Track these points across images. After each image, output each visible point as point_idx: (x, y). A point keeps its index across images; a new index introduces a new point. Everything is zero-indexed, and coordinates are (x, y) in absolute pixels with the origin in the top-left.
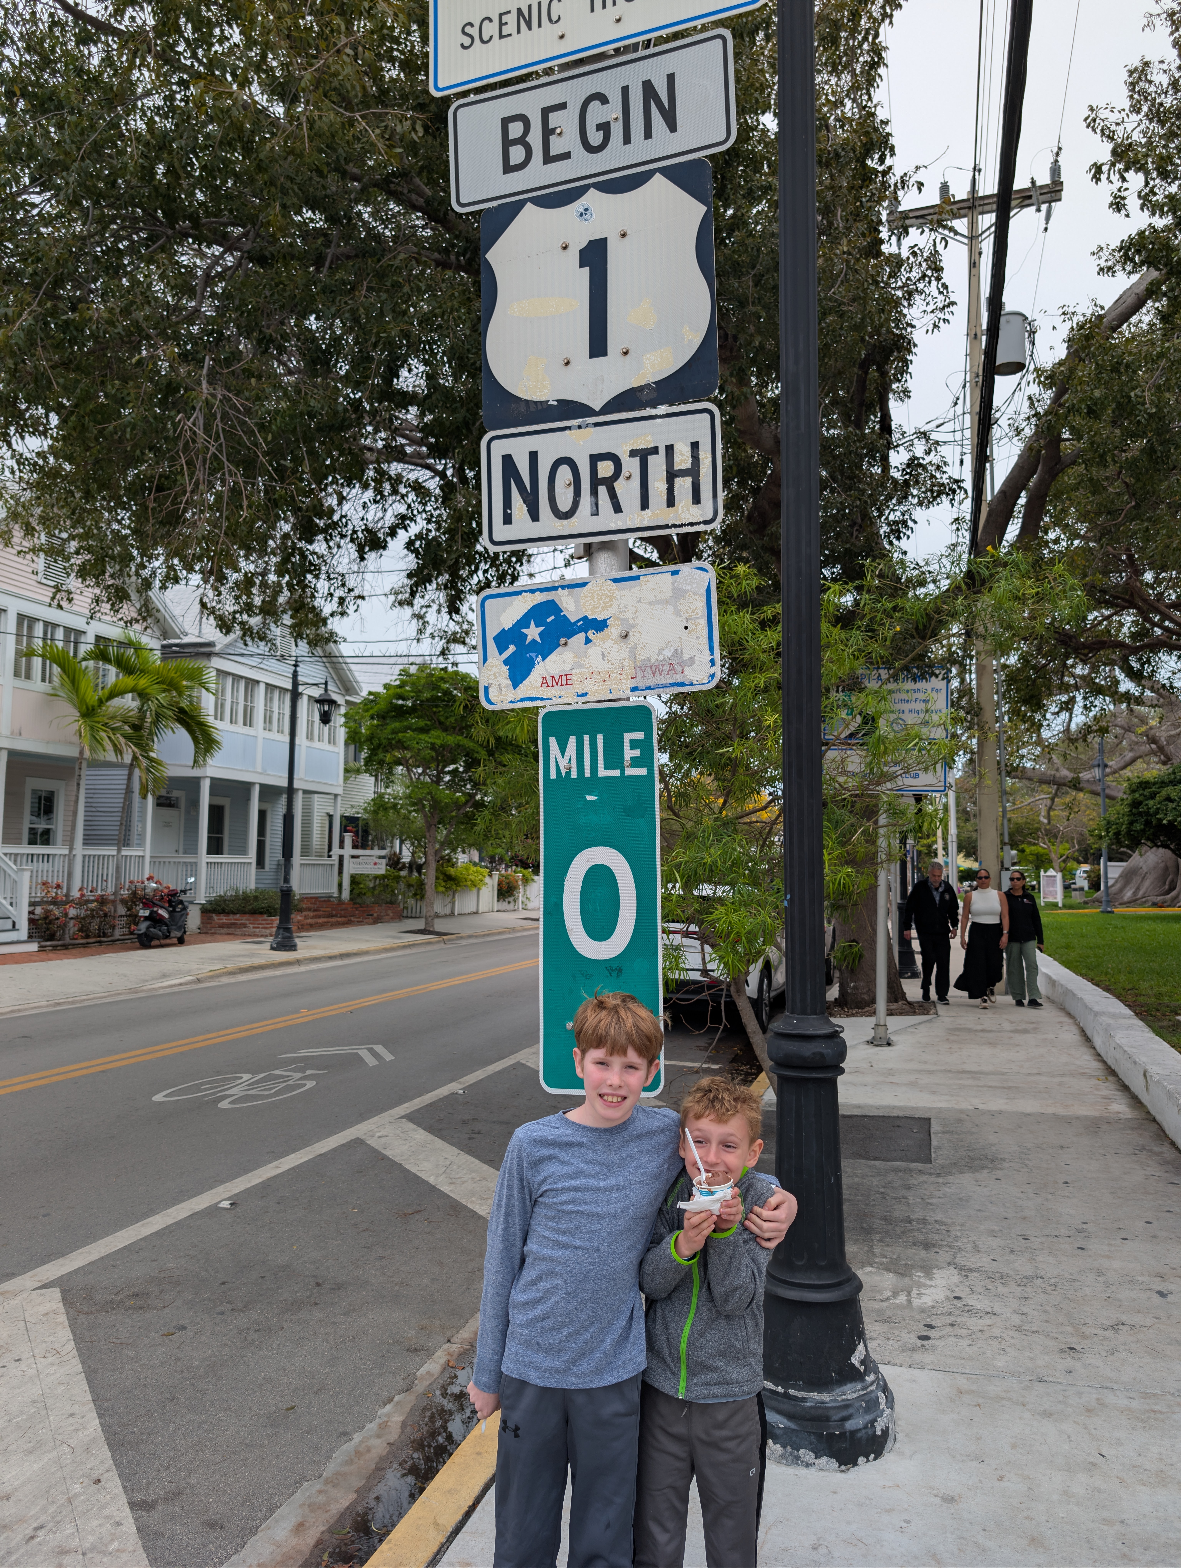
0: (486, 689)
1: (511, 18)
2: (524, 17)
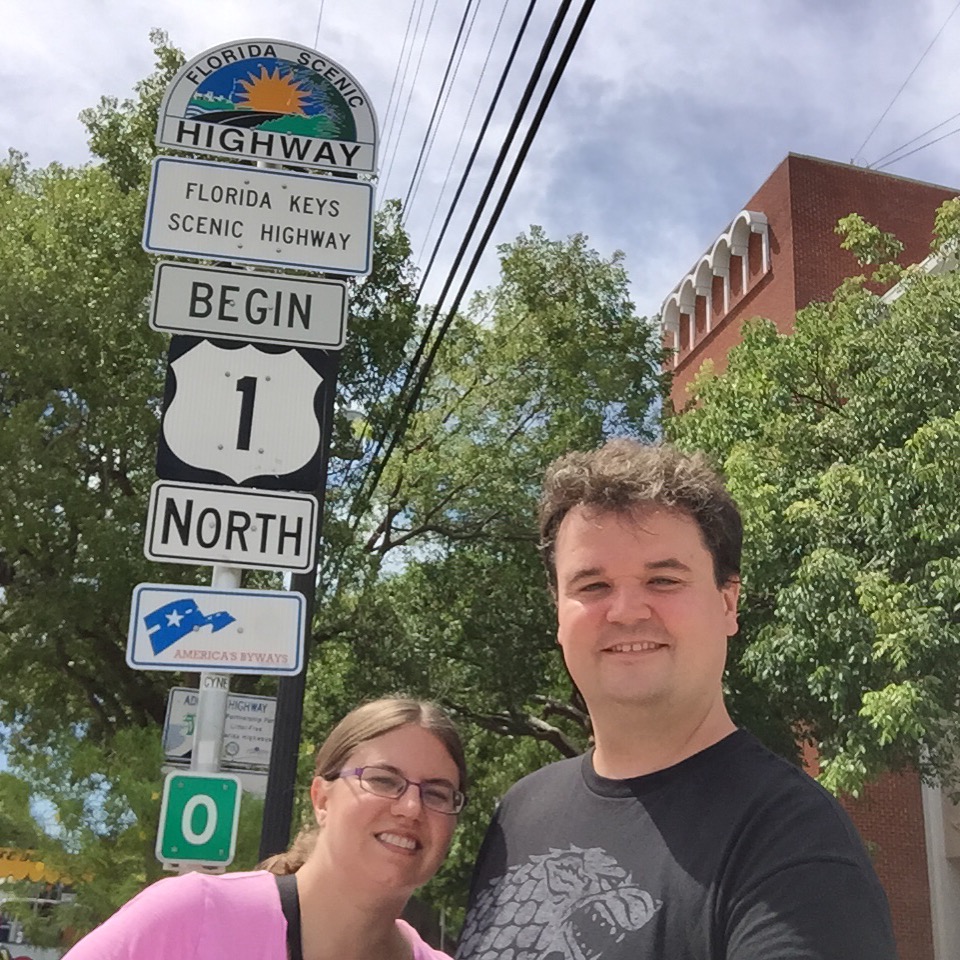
0: (133, 653)
1: (207, 224)
2: (216, 226)
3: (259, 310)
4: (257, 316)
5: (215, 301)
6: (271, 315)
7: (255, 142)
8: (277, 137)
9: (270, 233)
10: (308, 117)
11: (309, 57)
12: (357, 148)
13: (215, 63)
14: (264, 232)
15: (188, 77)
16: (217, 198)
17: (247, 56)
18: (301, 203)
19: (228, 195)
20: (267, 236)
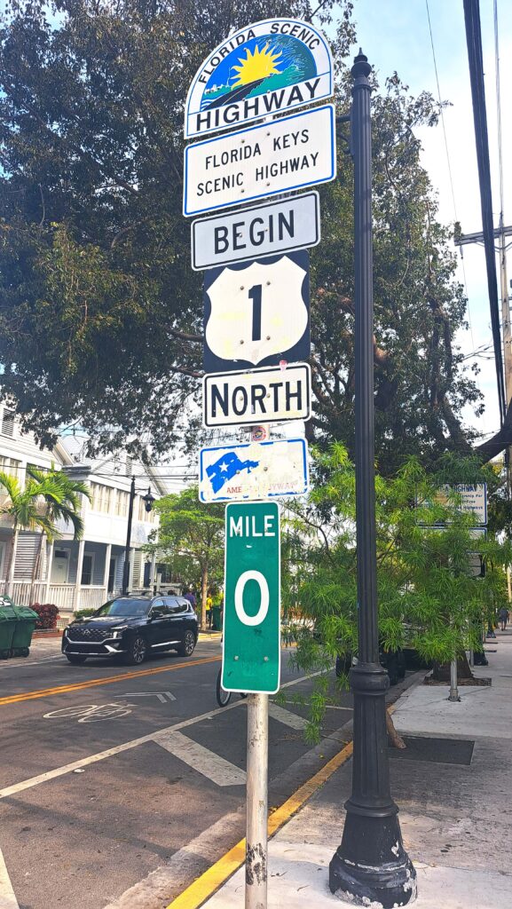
0: (202, 493)
1: (220, 182)
2: (226, 182)
3: (259, 234)
4: (257, 239)
5: (230, 238)
6: (267, 235)
7: (247, 108)
8: (261, 98)
9: (262, 173)
10: (281, 73)
11: (278, 25)
12: (317, 81)
13: (215, 62)
14: (257, 174)
15: (200, 81)
16: (225, 161)
17: (236, 46)
18: (281, 142)
19: (232, 156)
20: (260, 176)
